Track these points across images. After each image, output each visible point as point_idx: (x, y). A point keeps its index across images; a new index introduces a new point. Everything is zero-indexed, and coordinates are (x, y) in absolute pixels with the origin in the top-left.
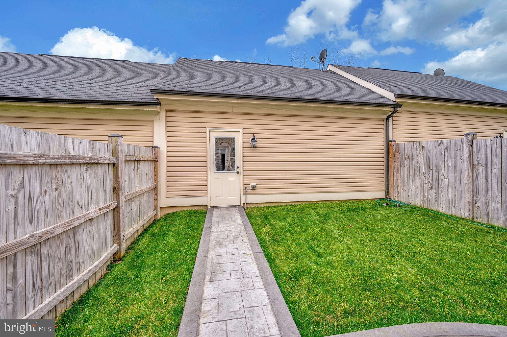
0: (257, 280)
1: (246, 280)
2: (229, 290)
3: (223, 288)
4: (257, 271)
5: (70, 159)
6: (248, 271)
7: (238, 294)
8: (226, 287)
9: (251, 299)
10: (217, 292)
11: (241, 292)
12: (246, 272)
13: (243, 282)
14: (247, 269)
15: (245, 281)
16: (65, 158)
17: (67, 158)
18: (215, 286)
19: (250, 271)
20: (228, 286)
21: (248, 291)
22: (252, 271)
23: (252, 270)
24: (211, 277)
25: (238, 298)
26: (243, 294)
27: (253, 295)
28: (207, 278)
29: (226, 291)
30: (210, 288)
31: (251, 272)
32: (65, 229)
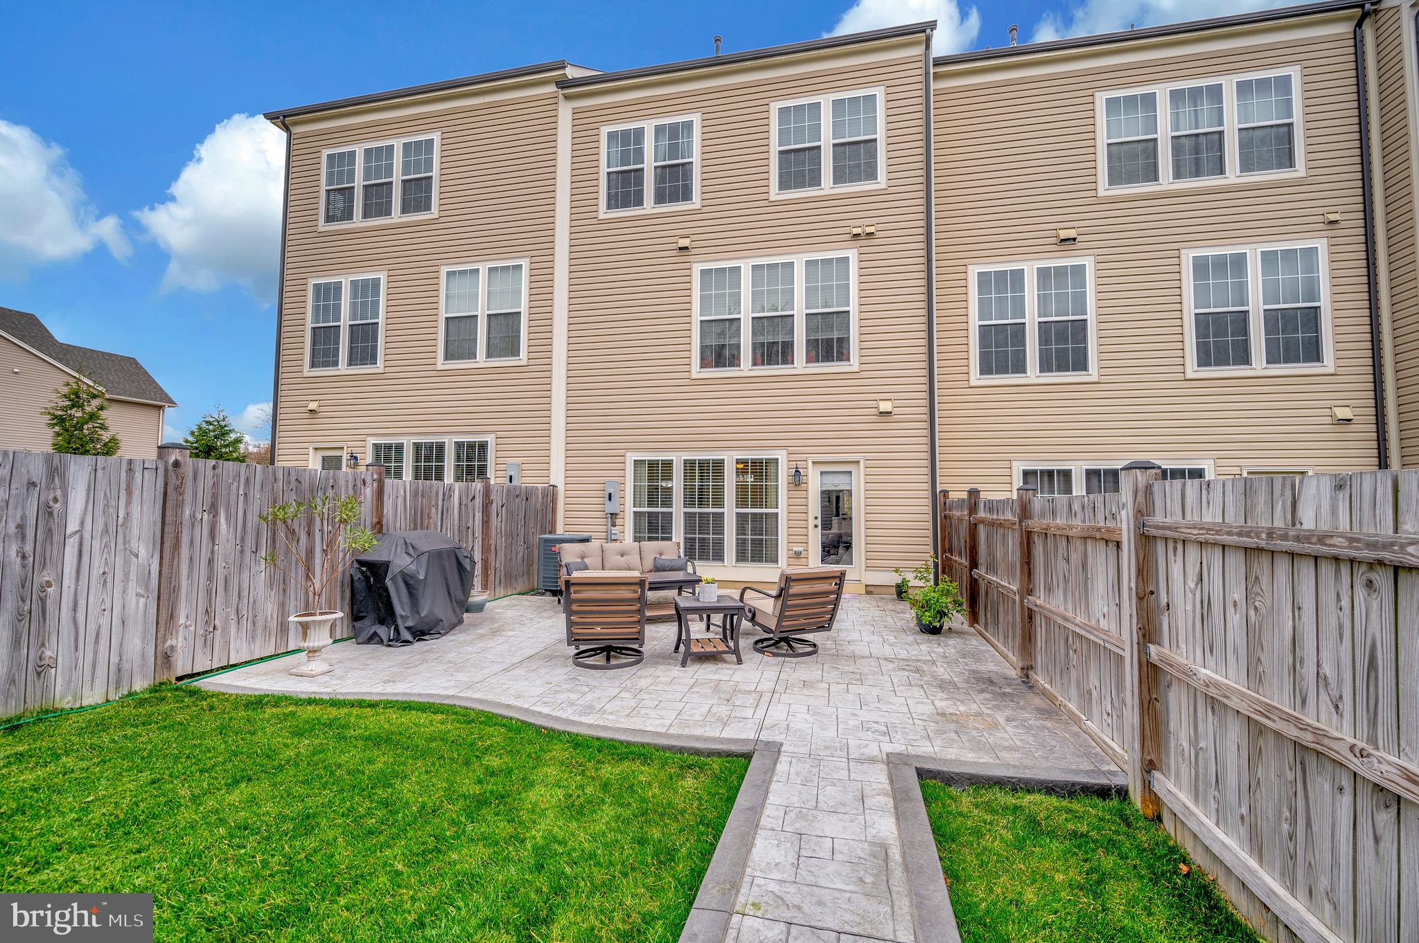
0: (774, 821)
1: (798, 825)
2: (841, 816)
3: (854, 823)
4: (759, 842)
5: (1273, 538)
6: (783, 847)
7: (822, 805)
8: (848, 824)
9: (800, 793)
10: (868, 818)
11: (816, 808)
12: (789, 845)
13: (805, 823)
14: (782, 852)
15: (800, 825)
16: (1258, 536)
17: (1264, 536)
18: (872, 831)
19: (778, 845)
20: (842, 823)
21: (803, 805)
22: (773, 845)
23: (770, 845)
24: (887, 855)
25: (825, 799)
26: (814, 804)
27: (795, 799)
28: (896, 854)
29: (846, 816)
30: (883, 828)
31: (776, 842)
32: (1251, 712)
